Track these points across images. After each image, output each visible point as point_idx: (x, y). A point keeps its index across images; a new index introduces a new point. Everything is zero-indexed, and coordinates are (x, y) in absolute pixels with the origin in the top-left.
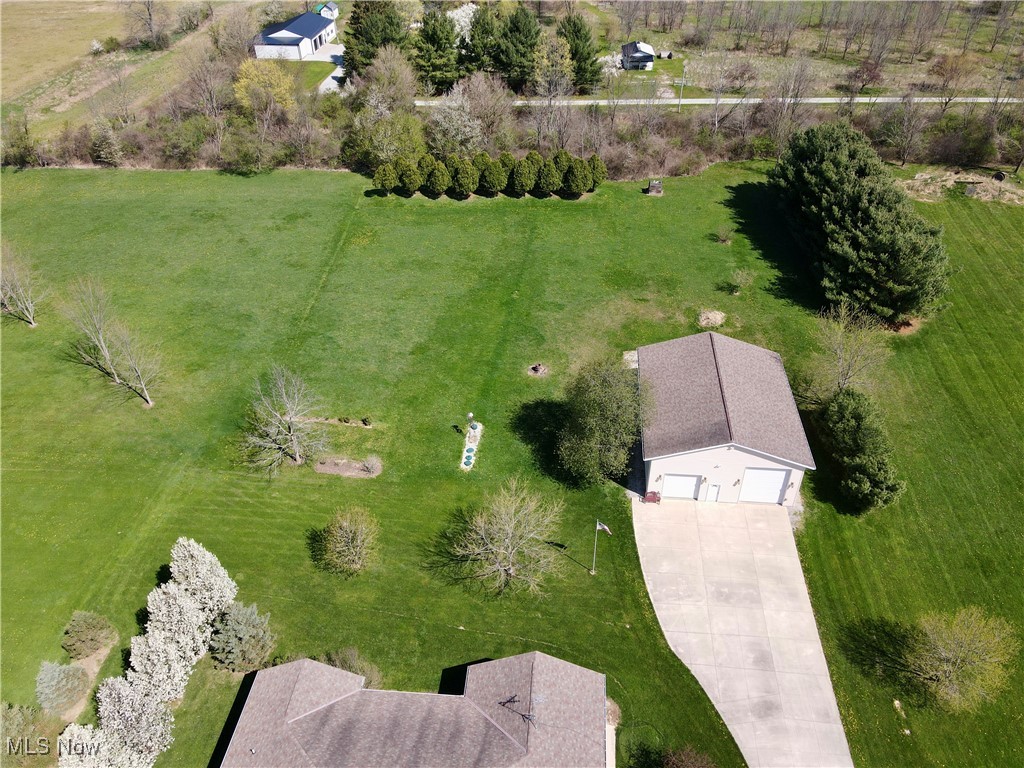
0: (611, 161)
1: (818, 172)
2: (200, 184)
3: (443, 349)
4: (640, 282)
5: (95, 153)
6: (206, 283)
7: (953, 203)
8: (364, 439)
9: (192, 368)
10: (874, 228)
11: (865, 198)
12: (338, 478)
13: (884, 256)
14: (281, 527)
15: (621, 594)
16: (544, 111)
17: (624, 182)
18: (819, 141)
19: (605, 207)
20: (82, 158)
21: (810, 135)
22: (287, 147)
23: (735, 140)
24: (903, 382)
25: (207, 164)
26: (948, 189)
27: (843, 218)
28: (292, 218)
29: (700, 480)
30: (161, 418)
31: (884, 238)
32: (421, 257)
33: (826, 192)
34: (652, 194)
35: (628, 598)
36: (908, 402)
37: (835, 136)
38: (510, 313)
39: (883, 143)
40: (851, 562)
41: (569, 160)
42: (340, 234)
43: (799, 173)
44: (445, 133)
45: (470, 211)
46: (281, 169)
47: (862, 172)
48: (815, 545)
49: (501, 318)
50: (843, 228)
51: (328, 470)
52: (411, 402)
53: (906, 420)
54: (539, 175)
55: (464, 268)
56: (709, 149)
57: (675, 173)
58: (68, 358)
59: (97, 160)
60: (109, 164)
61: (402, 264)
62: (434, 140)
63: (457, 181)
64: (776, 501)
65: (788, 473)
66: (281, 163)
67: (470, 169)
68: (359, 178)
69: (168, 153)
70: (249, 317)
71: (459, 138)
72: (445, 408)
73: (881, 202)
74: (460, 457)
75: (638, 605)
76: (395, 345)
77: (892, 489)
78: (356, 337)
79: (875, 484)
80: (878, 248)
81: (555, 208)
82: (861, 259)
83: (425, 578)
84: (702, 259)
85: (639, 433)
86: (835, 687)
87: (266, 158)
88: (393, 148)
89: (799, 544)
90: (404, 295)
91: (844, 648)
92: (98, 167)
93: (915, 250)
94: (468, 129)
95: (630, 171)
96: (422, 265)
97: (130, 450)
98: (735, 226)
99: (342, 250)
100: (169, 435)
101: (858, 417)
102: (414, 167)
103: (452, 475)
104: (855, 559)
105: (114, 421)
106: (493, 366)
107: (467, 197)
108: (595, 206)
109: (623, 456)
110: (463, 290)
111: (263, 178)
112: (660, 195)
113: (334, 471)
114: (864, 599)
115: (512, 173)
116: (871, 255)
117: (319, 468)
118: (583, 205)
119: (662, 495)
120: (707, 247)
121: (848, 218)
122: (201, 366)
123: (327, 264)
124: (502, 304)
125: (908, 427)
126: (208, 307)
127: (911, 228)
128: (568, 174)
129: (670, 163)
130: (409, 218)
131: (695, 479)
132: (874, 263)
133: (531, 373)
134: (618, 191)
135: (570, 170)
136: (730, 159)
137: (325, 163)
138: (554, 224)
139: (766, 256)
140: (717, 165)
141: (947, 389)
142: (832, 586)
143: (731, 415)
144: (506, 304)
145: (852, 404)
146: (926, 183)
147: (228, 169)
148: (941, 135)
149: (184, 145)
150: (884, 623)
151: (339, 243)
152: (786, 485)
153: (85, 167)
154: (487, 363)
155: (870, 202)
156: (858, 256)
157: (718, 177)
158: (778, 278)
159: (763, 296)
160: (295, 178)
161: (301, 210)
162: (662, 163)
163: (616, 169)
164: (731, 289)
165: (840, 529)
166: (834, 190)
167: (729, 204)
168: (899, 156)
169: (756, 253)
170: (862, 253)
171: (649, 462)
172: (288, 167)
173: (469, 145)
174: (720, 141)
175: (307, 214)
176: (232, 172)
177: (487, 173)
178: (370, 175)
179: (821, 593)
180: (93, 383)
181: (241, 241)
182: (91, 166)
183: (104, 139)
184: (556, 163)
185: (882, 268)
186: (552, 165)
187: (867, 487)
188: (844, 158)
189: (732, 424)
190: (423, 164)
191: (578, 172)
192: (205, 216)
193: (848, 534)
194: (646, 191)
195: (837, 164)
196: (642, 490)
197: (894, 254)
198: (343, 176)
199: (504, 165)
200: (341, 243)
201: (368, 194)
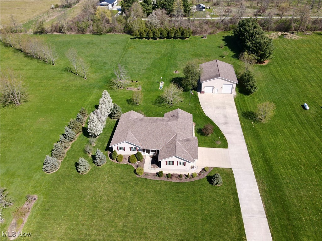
0: (193, 31)
1: (245, 29)
2: (88, 37)
3: (153, 68)
4: (201, 56)
5: (60, 30)
6: (94, 57)
7: (280, 39)
8: (137, 84)
9: (94, 72)
10: (256, 39)
11: (255, 33)
12: (132, 91)
13: (258, 45)
14: (120, 99)
15: (196, 108)
16: (176, 21)
17: (197, 36)
18: (245, 22)
19: (192, 41)
20: (56, 32)
21: (243, 21)
22: (110, 28)
23: (226, 26)
24: (262, 73)
25: (89, 33)
26: (279, 36)
27: (250, 39)
28: (113, 44)
29: (213, 88)
30: (89, 81)
31: (258, 41)
32: (146, 51)
33: (246, 33)
34: (204, 38)
35: (197, 108)
36: (263, 77)
37: (249, 20)
38: (169, 62)
39: (264, 26)
40: (246, 103)
41: (183, 29)
42: (126, 47)
43: (240, 30)
44: (151, 24)
45: (158, 42)
46: (108, 34)
47: (255, 28)
48: (238, 100)
49: (167, 63)
50: (250, 41)
51: (129, 89)
52: (147, 78)
53: (261, 80)
54: (175, 33)
55: (157, 53)
56: (219, 28)
57: (210, 34)
58: (64, 71)
59: (61, 32)
60: (63, 33)
61: (142, 53)
62: (148, 26)
63: (155, 35)
64: (230, 93)
65: (233, 85)
66: (108, 32)
67: (158, 31)
68: (128, 36)
69: (79, 30)
70: (106, 63)
71: (155, 25)
72: (155, 79)
73: (258, 34)
74: (159, 87)
75: (200, 109)
76: (142, 68)
77: (255, 88)
78: (132, 66)
79: (252, 87)
80: (257, 43)
81: (179, 41)
82: (253, 46)
83: (153, 106)
84: (216, 51)
85: (199, 77)
86: (240, 120)
87: (105, 30)
88: (138, 27)
89: (235, 100)
90: (143, 59)
91: (242, 115)
92: (61, 34)
93: (265, 43)
94: (157, 23)
95: (199, 33)
96: (147, 53)
97: (83, 87)
98: (225, 45)
99: (126, 50)
100: (92, 84)
101: (249, 75)
102: (143, 31)
103: (158, 90)
104: (247, 102)
105: (78, 82)
106: (166, 71)
107: (157, 39)
108: (189, 41)
109: (196, 83)
110: (157, 57)
111: (104, 35)
112: (206, 38)
113: (131, 90)
114: (248, 108)
115: (168, 32)
116: (255, 45)
117: (127, 89)
118: (187, 41)
119: (205, 92)
120: (217, 49)
121: (251, 38)
122: (96, 72)
123: (123, 53)
124: (167, 60)
125: (262, 81)
126: (95, 61)
127: (265, 39)
128: (183, 33)
129: (209, 31)
130: (142, 44)
131: (212, 88)
132: (256, 47)
133: (175, 73)
134: (195, 38)
135: (183, 31)
136: (224, 30)
137: (120, 32)
138: (179, 45)
139: (232, 51)
140: (221, 32)
141: (272, 74)
142: (241, 106)
143: (220, 73)
144: (168, 60)
145: (247, 73)
146: (274, 35)
147: (95, 33)
148: (279, 24)
149: (83, 27)
150: (251, 112)
151: (125, 49)
152: (232, 88)
153: (57, 34)
154: (164, 71)
155: (256, 34)
156: (252, 46)
157: (221, 35)
158: (234, 55)
159: (230, 58)
160: (112, 36)
161: (115, 42)
162: (207, 32)
163: (195, 33)
164: (223, 57)
165: (244, 98)
166: (248, 32)
167: (223, 40)
168: (268, 30)
169: (230, 50)
170: (253, 45)
171: (202, 83)
172: (110, 33)
173: (157, 27)
174: (222, 26)
175: (116, 43)
176: (96, 34)
177: (162, 33)
178: (132, 35)
179: (239, 107)
180: (71, 75)
181: (101, 48)
182: (59, 34)
183: (63, 26)
184: (180, 30)
185: (258, 48)
186: (178, 30)
187: (250, 88)
188: (251, 25)
189: (220, 74)
190: (146, 31)
191: (185, 32)
192: (91, 43)
193: (246, 98)
194: (202, 38)
195: (249, 27)
196: (200, 91)
197: (260, 45)
198: (124, 35)
199: (166, 30)
200: (126, 49)
201: (131, 39)
